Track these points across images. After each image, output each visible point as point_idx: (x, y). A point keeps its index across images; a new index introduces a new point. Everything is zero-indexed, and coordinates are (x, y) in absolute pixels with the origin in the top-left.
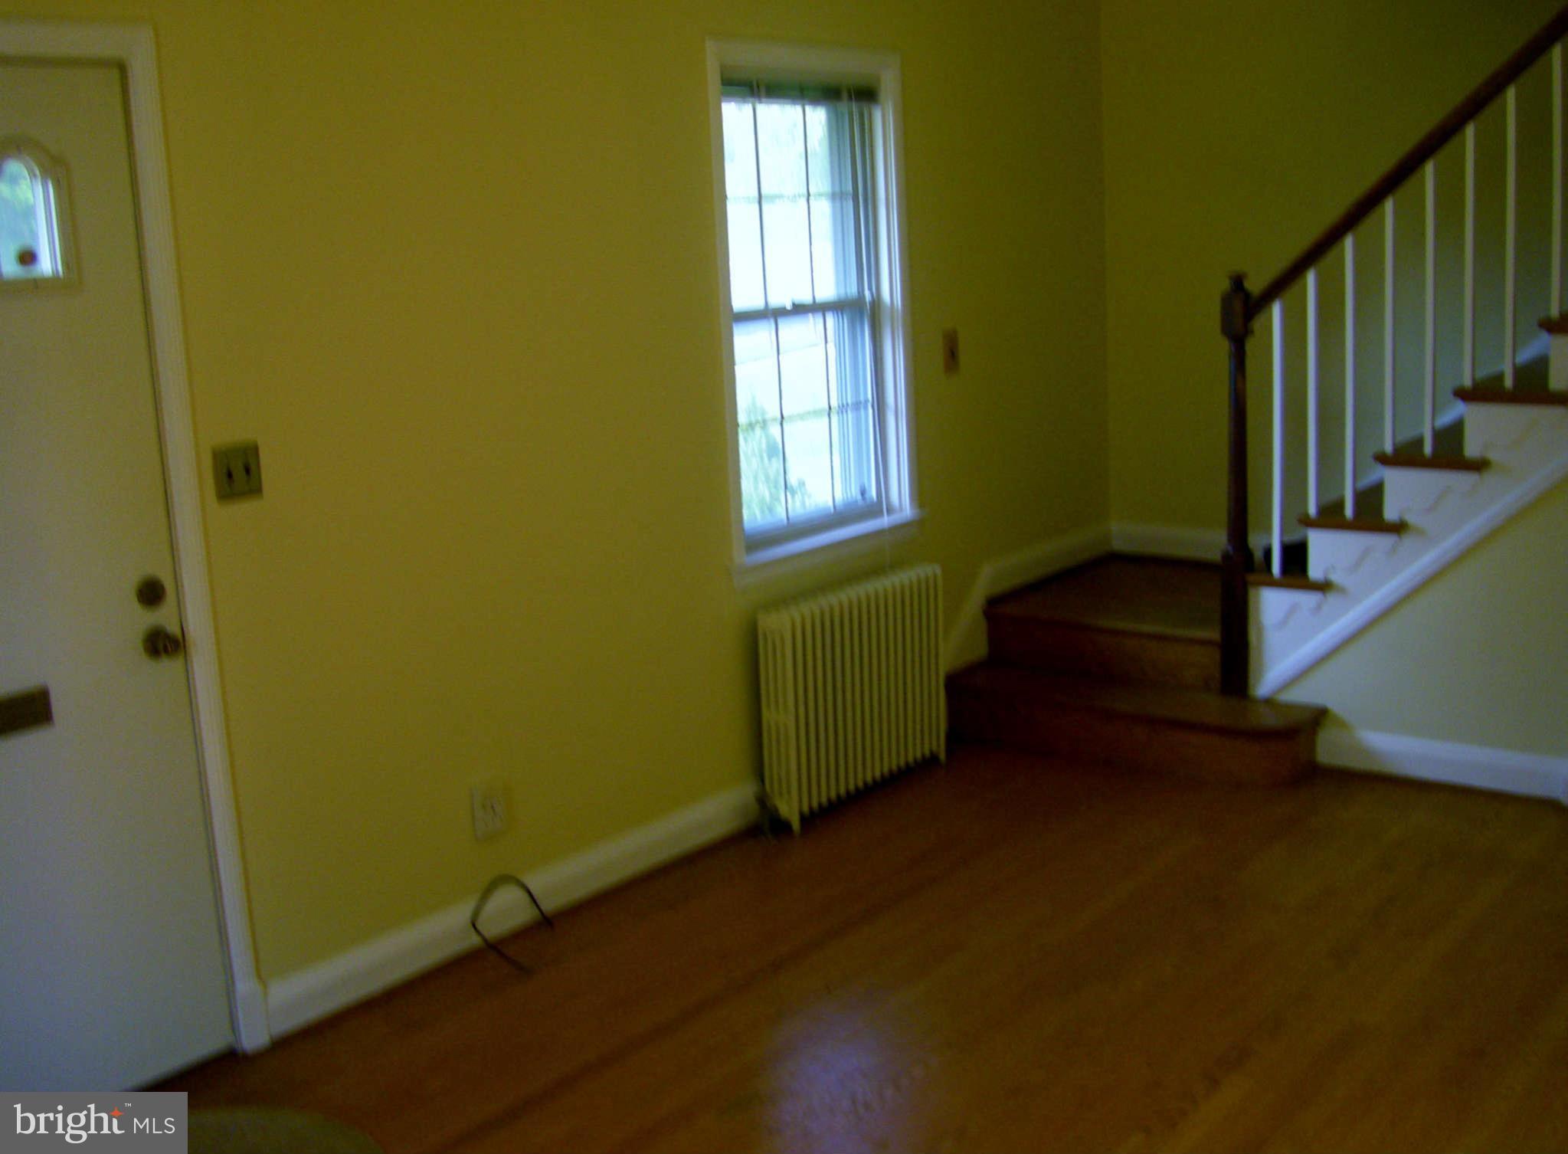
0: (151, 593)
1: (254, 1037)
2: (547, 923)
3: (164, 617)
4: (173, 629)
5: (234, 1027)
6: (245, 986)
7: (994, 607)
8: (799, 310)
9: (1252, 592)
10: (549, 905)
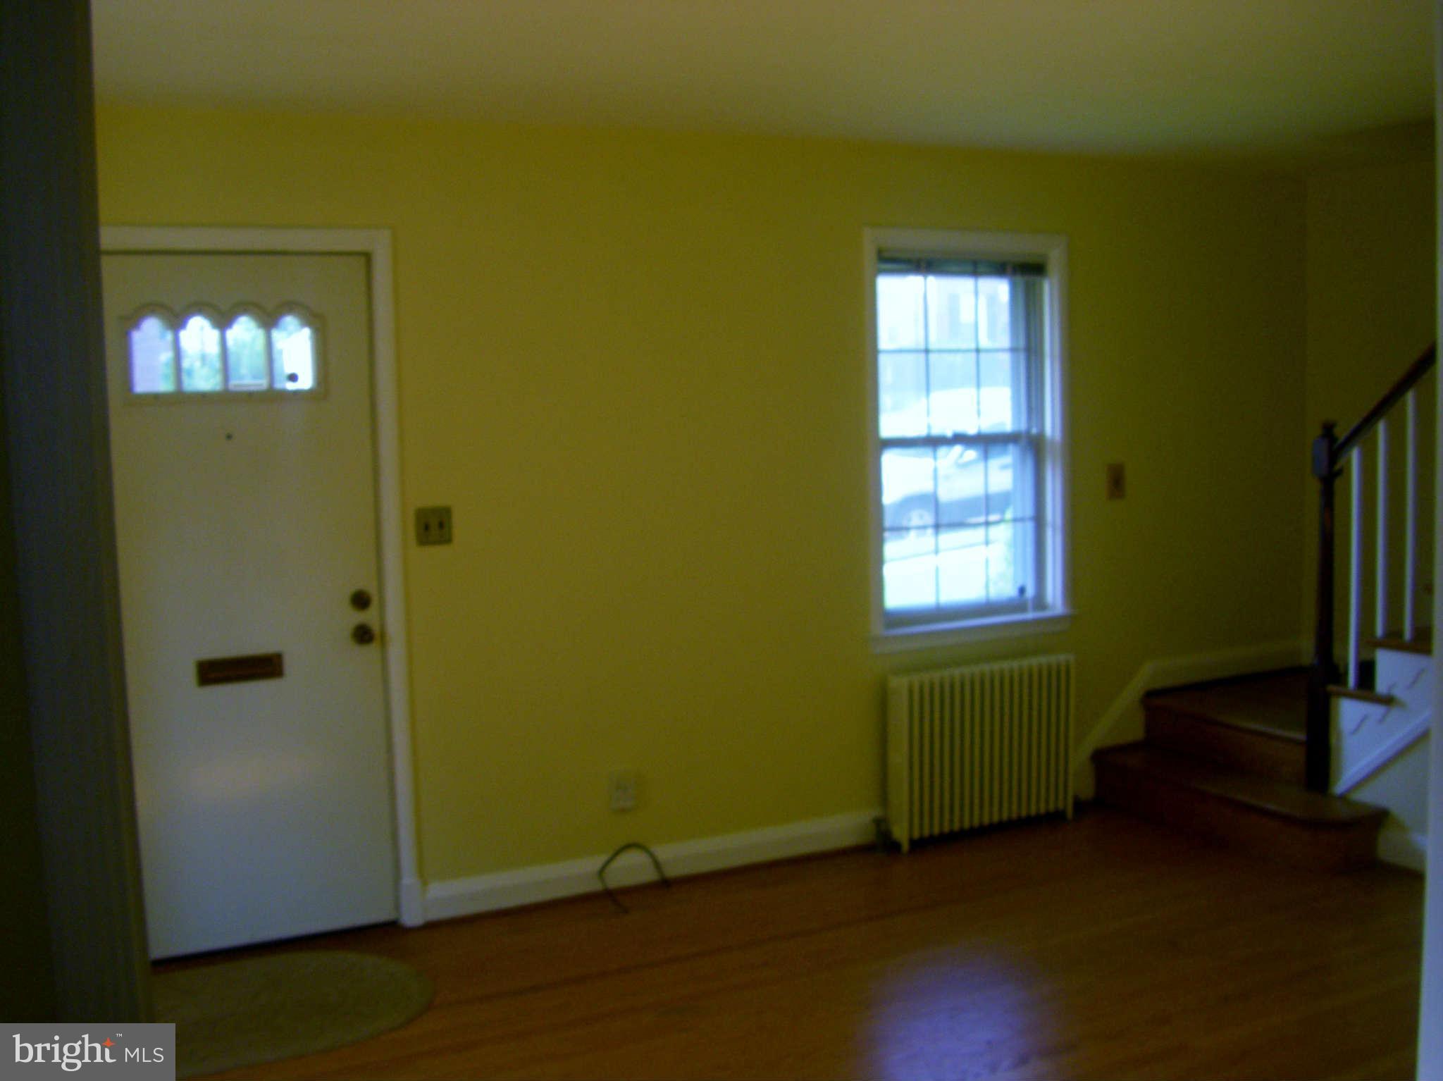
0: (361, 601)
1: (412, 917)
2: (665, 885)
3: (368, 617)
4: (376, 628)
5: (397, 907)
6: (409, 879)
7: (1152, 699)
8: (959, 439)
9: (1333, 700)
10: (672, 872)
